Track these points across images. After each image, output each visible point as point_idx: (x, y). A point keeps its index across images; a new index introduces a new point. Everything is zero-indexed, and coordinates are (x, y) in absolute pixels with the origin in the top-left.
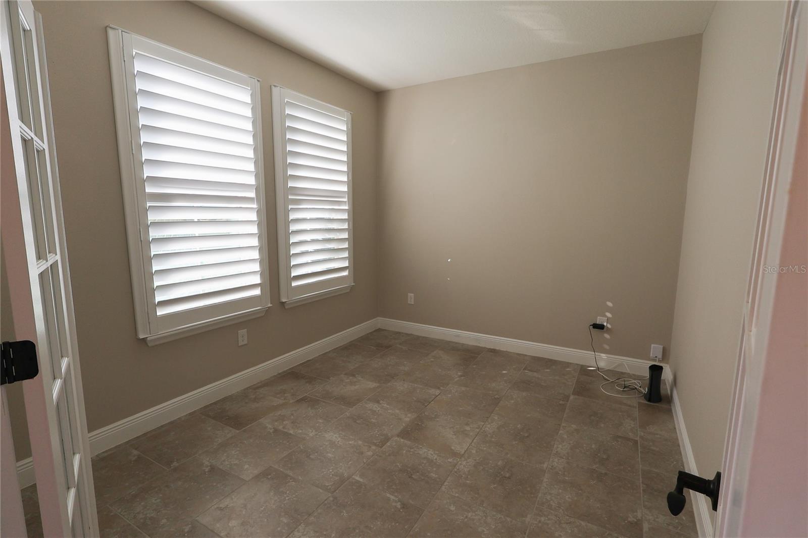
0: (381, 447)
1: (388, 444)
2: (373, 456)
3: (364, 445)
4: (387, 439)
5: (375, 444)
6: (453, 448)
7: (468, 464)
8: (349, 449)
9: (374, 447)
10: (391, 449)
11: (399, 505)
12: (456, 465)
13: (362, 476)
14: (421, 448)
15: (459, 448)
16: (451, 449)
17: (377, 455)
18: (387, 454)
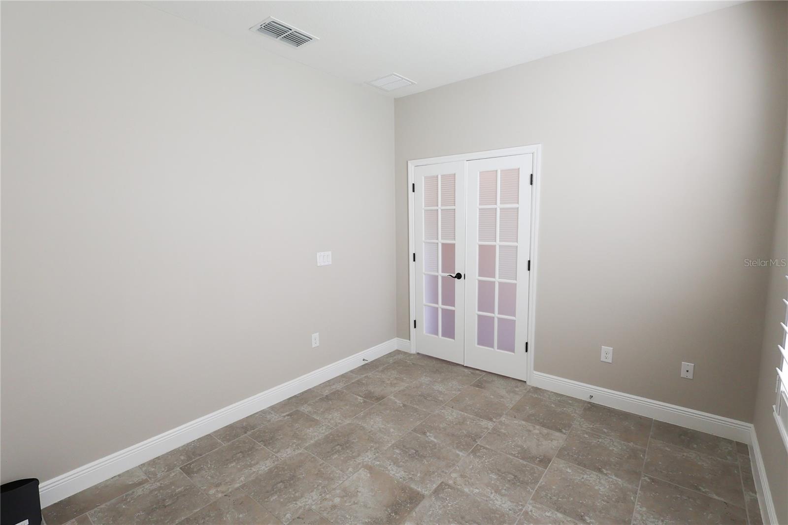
0: (442, 482)
1: (435, 486)
2: (450, 473)
3: (461, 485)
4: (436, 492)
5: (450, 486)
6: (369, 475)
7: (364, 458)
8: (477, 482)
9: (451, 482)
10: (432, 479)
11: (428, 434)
12: (374, 459)
13: (458, 455)
14: (401, 478)
15: (364, 474)
16: (371, 473)
17: (446, 473)
18: (436, 474)
